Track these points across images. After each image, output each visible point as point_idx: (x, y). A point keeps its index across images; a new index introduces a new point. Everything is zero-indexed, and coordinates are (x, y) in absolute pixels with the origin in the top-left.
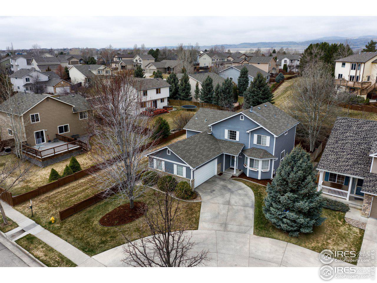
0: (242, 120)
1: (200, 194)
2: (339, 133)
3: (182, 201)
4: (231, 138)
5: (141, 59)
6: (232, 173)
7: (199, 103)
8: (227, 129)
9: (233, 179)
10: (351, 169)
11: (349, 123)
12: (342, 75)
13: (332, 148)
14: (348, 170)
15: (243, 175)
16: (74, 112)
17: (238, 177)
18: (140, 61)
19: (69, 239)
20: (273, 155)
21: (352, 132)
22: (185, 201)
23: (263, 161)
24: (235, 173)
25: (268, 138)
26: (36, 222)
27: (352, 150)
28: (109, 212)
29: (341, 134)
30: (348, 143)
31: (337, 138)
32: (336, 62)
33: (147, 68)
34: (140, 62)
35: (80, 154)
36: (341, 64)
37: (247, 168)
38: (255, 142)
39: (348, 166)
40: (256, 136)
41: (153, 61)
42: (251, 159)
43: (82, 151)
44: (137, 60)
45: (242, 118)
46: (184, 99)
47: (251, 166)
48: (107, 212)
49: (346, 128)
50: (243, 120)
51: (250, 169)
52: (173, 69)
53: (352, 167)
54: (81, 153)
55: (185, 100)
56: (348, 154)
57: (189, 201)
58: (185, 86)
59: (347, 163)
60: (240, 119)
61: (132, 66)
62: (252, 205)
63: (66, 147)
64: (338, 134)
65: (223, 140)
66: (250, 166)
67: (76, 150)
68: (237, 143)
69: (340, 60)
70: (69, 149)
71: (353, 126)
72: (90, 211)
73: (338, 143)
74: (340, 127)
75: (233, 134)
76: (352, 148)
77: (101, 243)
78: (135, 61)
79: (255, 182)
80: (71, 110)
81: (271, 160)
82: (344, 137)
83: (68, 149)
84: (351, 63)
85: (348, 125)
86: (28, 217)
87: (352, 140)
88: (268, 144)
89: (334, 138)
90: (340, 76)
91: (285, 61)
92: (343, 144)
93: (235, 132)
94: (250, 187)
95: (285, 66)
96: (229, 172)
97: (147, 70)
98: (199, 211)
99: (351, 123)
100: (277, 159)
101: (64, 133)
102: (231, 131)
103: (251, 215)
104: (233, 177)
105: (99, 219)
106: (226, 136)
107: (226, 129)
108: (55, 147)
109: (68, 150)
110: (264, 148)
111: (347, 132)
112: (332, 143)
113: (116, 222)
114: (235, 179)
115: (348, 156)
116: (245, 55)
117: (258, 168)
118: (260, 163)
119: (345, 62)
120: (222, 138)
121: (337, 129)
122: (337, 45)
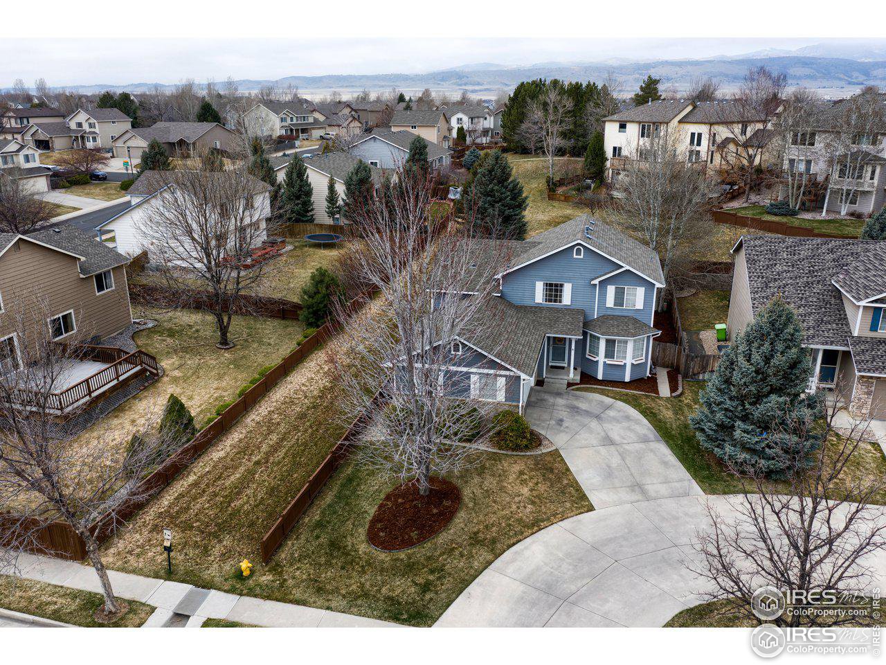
0: (579, 257)
1: (543, 432)
2: (761, 267)
3: (517, 455)
4: (550, 301)
5: (92, 121)
6: (566, 378)
7: (341, 227)
8: (541, 280)
9: (573, 390)
10: (817, 335)
11: (770, 246)
12: (620, 149)
13: (763, 297)
14: (814, 337)
15: (588, 378)
16: (82, 276)
17: (581, 383)
18: (91, 126)
19: (333, 604)
20: (652, 326)
21: (785, 264)
22: (522, 454)
23: (635, 341)
24: (571, 375)
25: (641, 291)
26: (197, 586)
27: (802, 298)
28: (372, 515)
29: (767, 269)
30: (787, 285)
31: (763, 278)
32: (604, 122)
33: (119, 143)
34: (93, 130)
35: (145, 388)
36: (617, 125)
37: (597, 362)
38: (610, 302)
39: (809, 328)
40: (611, 290)
41: (129, 126)
42: (608, 341)
43: (147, 379)
44: (80, 125)
45: (578, 252)
46: (300, 219)
47: (609, 354)
48: (369, 518)
49: (770, 256)
50: (582, 257)
51: (608, 362)
52: (194, 144)
53: (818, 330)
54: (146, 384)
55: (303, 221)
56: (800, 307)
57: (532, 453)
58: (301, 186)
59: (805, 324)
60: (575, 256)
61: (67, 139)
62: (655, 436)
63: (111, 373)
64: (761, 270)
65: (531, 307)
66: (606, 356)
67: (136, 377)
68: (568, 310)
69: (615, 117)
70: (121, 378)
71: (779, 251)
72: (320, 525)
73: (770, 287)
74: (757, 255)
75: (554, 291)
76: (799, 294)
77: (424, 592)
78: (73, 126)
79: (622, 388)
80: (76, 270)
81: (648, 337)
82: (774, 273)
83: (117, 378)
84: (639, 123)
85: (770, 250)
86: (157, 576)
87: (791, 278)
88: (640, 305)
89: (758, 278)
90: (617, 151)
91: (460, 120)
92: (779, 288)
93: (562, 286)
94: (620, 400)
95: (460, 130)
96: (557, 375)
97: (119, 149)
98: (568, 469)
99: (775, 247)
100: (660, 332)
101: (65, 335)
102: (551, 285)
103: (669, 456)
104: (569, 385)
105: (363, 537)
106: (539, 297)
107: (538, 281)
108: (90, 378)
109: (118, 380)
110: (629, 314)
111: (776, 264)
112: (758, 288)
113: (414, 534)
114: (577, 389)
115: (801, 310)
116: (351, 108)
117: (625, 358)
118: (630, 346)
119: (623, 122)
120: (528, 303)
121: (754, 260)
122: (581, 85)
